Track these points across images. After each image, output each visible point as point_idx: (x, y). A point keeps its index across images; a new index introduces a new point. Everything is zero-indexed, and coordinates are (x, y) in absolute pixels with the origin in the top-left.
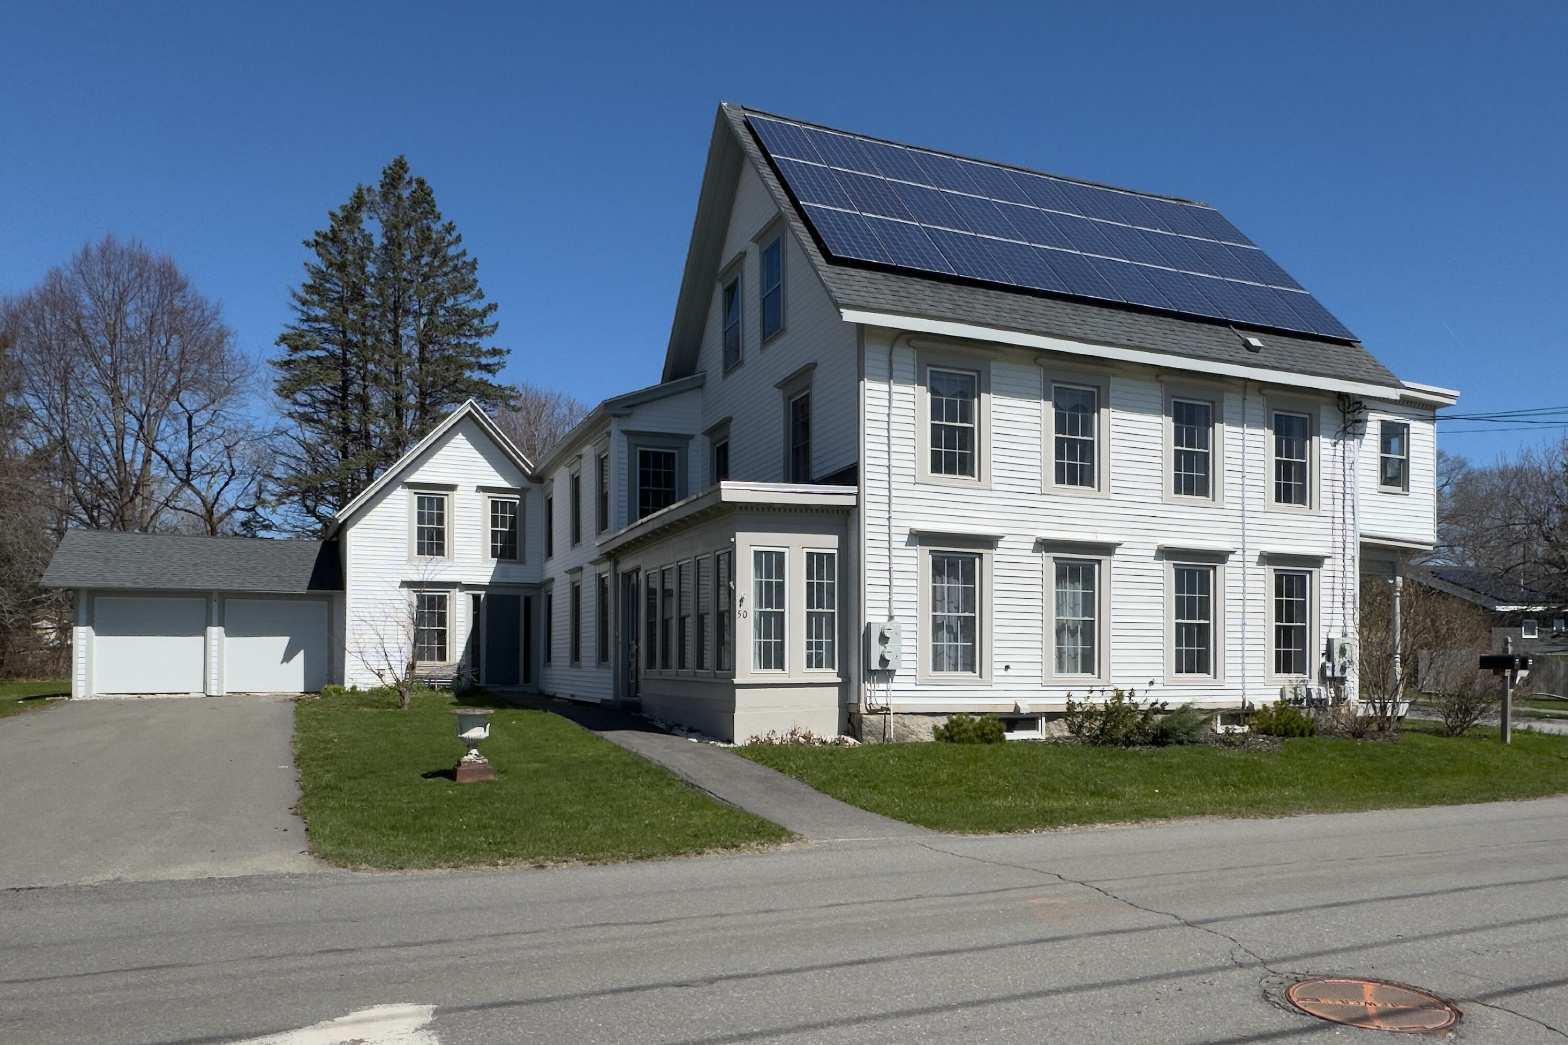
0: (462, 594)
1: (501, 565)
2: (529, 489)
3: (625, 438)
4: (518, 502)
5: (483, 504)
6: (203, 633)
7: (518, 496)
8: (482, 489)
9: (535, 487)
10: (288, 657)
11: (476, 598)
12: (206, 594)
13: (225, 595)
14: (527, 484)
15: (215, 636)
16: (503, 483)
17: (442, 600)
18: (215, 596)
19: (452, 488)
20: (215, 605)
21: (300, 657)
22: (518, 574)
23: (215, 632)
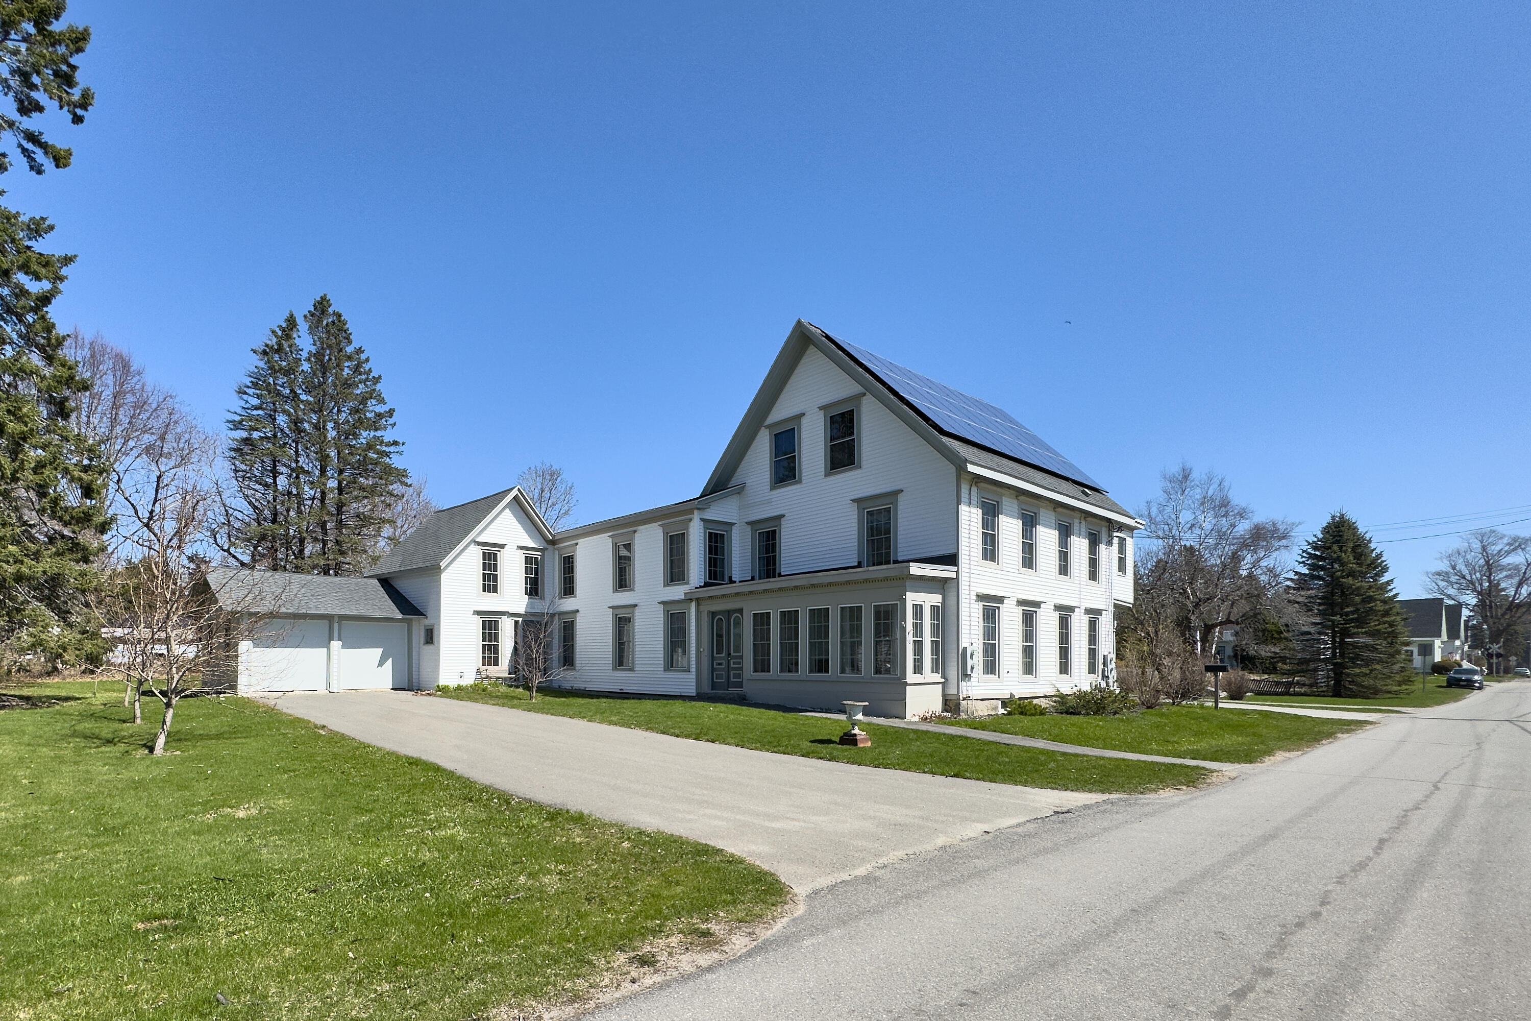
0: (509, 619)
1: (530, 600)
2: (547, 549)
3: (702, 523)
4: (539, 557)
5: (520, 556)
6: (328, 647)
7: (540, 553)
8: (521, 548)
9: (550, 547)
10: (381, 664)
11: (516, 622)
12: (329, 618)
13: (343, 618)
14: (546, 546)
15: (336, 648)
16: (532, 545)
17: (496, 623)
18: (336, 619)
19: (502, 546)
20: (336, 625)
21: (389, 663)
22: (542, 606)
23: (336, 645)
